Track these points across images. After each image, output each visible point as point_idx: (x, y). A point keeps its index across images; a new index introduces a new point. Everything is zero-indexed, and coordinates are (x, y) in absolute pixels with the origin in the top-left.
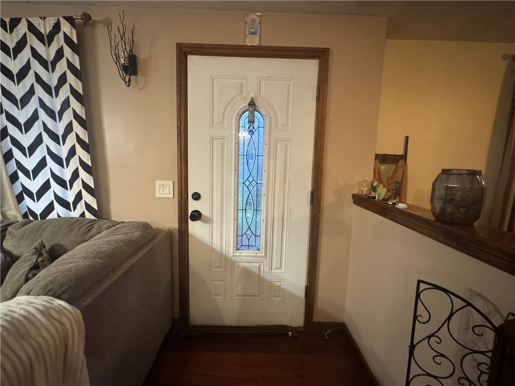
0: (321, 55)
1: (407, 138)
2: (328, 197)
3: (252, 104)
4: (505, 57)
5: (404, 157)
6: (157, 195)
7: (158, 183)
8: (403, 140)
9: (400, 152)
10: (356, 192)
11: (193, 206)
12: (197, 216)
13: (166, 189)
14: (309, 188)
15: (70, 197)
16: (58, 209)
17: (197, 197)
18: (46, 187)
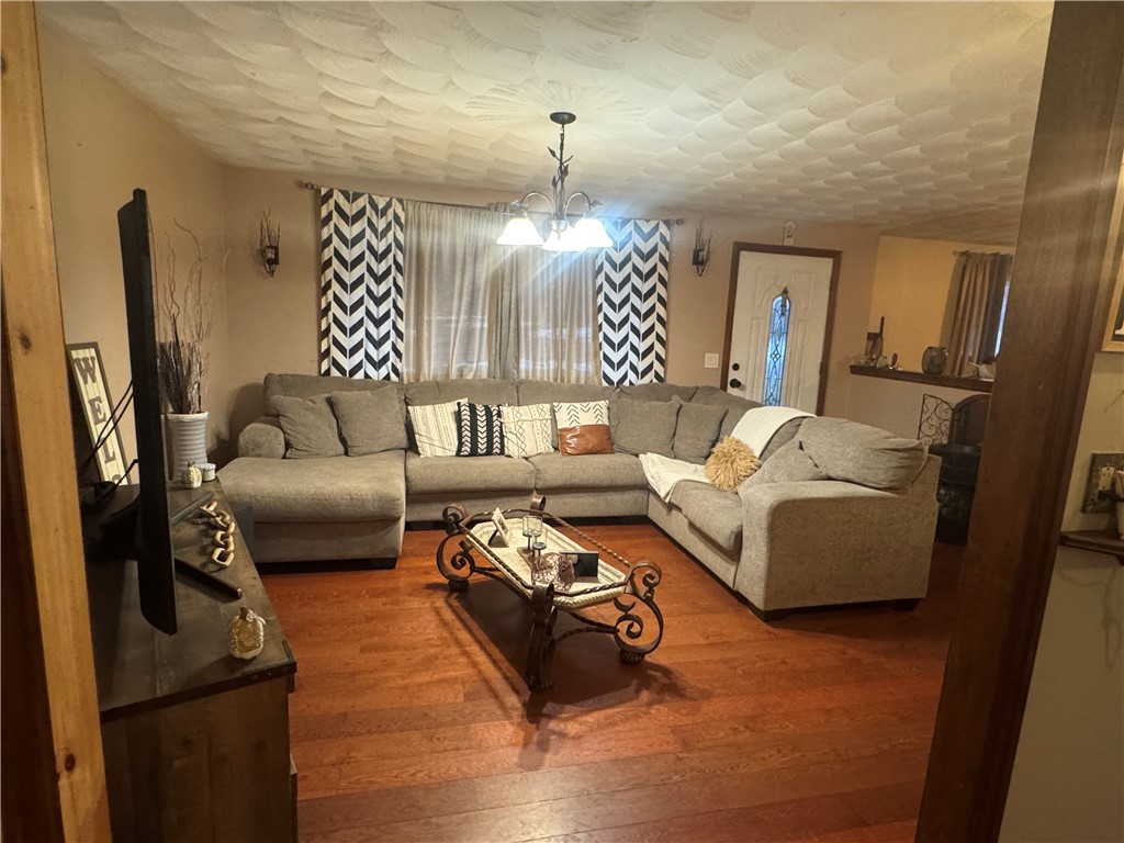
0: (835, 255)
1: (883, 319)
2: (833, 370)
3: (785, 292)
4: (955, 253)
5: (880, 334)
6: (706, 366)
7: (707, 355)
8: (879, 321)
9: (878, 331)
10: (853, 363)
11: (732, 375)
12: (736, 384)
13: (713, 361)
14: (819, 361)
15: (641, 366)
16: (632, 376)
17: (736, 367)
18: (626, 358)
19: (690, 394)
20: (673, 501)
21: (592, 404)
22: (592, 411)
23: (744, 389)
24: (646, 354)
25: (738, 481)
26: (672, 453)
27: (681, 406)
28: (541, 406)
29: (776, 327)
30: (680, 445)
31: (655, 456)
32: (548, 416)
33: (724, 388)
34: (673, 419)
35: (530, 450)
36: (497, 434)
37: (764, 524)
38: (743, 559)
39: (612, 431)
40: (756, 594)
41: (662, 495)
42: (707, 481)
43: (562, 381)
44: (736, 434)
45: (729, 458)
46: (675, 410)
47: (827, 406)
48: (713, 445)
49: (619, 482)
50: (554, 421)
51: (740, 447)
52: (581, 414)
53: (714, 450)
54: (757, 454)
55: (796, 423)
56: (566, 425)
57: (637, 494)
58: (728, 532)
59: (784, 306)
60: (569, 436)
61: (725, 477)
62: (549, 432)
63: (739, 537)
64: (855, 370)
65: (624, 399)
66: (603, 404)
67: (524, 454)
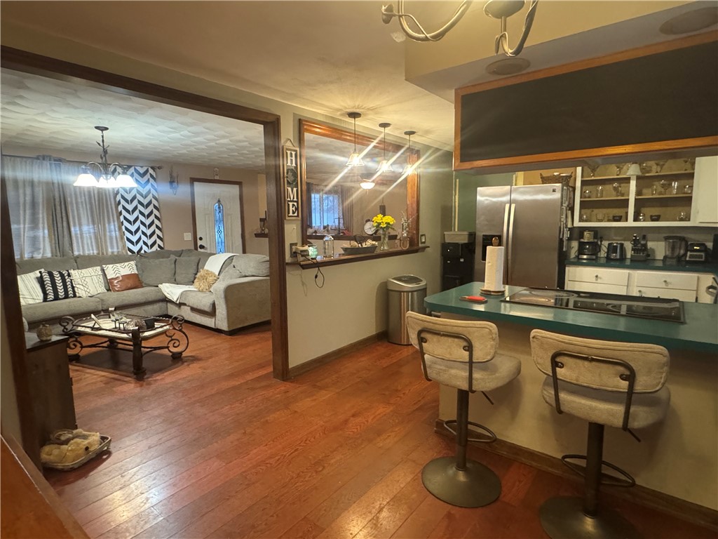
0: (239, 183)
1: (266, 212)
2: (247, 236)
3: (219, 201)
6: (185, 239)
7: (185, 234)
9: (264, 217)
10: (255, 233)
11: (199, 243)
12: (202, 247)
13: (188, 236)
15: (150, 242)
16: (145, 248)
17: (201, 239)
18: (140, 239)
19: (180, 254)
20: (181, 302)
21: (126, 264)
22: (127, 267)
23: (206, 249)
24: (151, 235)
25: (210, 287)
26: (176, 282)
27: (176, 260)
28: (95, 268)
29: (218, 218)
30: (178, 278)
31: (167, 284)
32: (100, 273)
33: (196, 249)
34: (173, 265)
35: (93, 292)
36: (70, 286)
37: (223, 296)
38: (217, 314)
39: (140, 276)
40: (224, 326)
41: (175, 300)
42: (196, 290)
43: (103, 254)
44: (206, 268)
45: (204, 278)
46: (173, 262)
47: (247, 250)
48: (196, 274)
49: (150, 300)
50: (105, 275)
51: (208, 273)
52: (121, 269)
53: (197, 276)
54: (217, 274)
55: (231, 258)
56: (113, 276)
57: (161, 304)
58: (209, 304)
59: (219, 208)
60: (116, 281)
61: (203, 286)
62: (102, 281)
63: (214, 305)
64: (257, 235)
65: (143, 259)
66: (133, 263)
67: (89, 295)
